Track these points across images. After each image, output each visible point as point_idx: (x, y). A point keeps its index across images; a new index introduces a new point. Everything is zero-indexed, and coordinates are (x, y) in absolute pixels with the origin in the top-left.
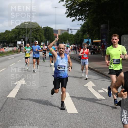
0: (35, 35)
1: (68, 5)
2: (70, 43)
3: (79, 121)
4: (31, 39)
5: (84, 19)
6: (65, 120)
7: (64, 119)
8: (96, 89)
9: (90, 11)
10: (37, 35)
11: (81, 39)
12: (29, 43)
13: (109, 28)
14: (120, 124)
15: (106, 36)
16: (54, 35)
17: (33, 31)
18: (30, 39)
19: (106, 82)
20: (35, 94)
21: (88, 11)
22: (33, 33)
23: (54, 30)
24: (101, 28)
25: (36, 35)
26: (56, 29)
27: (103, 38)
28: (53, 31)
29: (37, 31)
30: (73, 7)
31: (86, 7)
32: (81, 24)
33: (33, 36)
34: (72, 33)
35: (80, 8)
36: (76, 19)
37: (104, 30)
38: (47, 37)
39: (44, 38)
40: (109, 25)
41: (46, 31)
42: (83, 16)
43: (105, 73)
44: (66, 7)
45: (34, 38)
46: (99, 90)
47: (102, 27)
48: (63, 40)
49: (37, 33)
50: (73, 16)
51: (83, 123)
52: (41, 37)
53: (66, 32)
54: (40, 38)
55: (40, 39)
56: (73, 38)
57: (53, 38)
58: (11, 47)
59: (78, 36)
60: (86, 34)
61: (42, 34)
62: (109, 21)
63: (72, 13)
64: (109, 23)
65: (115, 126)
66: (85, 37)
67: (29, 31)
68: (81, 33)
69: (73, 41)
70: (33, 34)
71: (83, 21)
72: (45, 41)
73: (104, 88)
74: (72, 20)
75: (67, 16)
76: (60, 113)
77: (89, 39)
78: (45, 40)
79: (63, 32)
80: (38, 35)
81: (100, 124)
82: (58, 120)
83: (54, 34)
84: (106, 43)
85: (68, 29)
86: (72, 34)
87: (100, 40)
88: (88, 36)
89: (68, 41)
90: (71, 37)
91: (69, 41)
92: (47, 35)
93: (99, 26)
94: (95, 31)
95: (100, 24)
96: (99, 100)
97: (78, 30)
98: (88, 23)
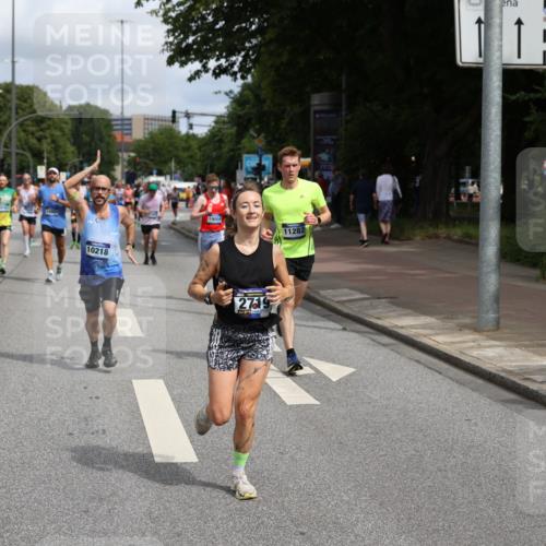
0: (33, 141)
1: (169, 10)
2: (183, 171)
3: (198, 495)
4: (14, 157)
5: (240, 70)
8: (281, 361)
9: (267, 37)
10: (39, 140)
11: (232, 153)
13: (344, 107)
14: (366, 501)
15: (332, 140)
16: (115, 138)
17: (21, 125)
18: (8, 159)
19: (323, 331)
20: (21, 388)
21: (256, 38)
22: (25, 131)
23: (117, 120)
24: (312, 109)
26: (122, 113)
27: (319, 148)
28: (110, 121)
29: (38, 122)
30: (193, 20)
31: (246, 20)
32: (231, 92)
33: (24, 145)
34: (191, 132)
35: (221, 24)
36: (205, 69)
37: (322, 115)
38: (85, 150)
39: (73, 152)
40: (344, 96)
41: (80, 124)
42: (234, 58)
43: (324, 297)
44: (165, 22)
45: (29, 155)
47: (316, 102)
48: (152, 160)
49: (42, 130)
50: (195, 60)
52: (57, 148)
53: (167, 123)
54: (56, 155)
55: (53, 159)
56: (197, 151)
59: (217, 144)
60: (252, 132)
61: (64, 135)
62: (344, 78)
63: (188, 45)
64: (344, 86)
65: (345, 507)
66: (247, 145)
67: (5, 124)
68: (229, 131)
69: (199, 164)
70: (22, 134)
71: (235, 79)
72: (77, 164)
73: (312, 357)
74: (189, 76)
75: (170, 61)
76: (124, 463)
77: (264, 157)
78: (76, 160)
79: (155, 127)
80: (44, 141)
81: (286, 504)
82: (114, 494)
83: (115, 133)
84: (334, 171)
85: (174, 112)
86: (193, 135)
87: (309, 160)
88: (260, 142)
89: (173, 164)
90: (188, 149)
91: (179, 162)
92: (86, 138)
93: (303, 100)
94: (287, 120)
95: (308, 89)
96: (291, 406)
97: (219, 117)
98: (259, 86)
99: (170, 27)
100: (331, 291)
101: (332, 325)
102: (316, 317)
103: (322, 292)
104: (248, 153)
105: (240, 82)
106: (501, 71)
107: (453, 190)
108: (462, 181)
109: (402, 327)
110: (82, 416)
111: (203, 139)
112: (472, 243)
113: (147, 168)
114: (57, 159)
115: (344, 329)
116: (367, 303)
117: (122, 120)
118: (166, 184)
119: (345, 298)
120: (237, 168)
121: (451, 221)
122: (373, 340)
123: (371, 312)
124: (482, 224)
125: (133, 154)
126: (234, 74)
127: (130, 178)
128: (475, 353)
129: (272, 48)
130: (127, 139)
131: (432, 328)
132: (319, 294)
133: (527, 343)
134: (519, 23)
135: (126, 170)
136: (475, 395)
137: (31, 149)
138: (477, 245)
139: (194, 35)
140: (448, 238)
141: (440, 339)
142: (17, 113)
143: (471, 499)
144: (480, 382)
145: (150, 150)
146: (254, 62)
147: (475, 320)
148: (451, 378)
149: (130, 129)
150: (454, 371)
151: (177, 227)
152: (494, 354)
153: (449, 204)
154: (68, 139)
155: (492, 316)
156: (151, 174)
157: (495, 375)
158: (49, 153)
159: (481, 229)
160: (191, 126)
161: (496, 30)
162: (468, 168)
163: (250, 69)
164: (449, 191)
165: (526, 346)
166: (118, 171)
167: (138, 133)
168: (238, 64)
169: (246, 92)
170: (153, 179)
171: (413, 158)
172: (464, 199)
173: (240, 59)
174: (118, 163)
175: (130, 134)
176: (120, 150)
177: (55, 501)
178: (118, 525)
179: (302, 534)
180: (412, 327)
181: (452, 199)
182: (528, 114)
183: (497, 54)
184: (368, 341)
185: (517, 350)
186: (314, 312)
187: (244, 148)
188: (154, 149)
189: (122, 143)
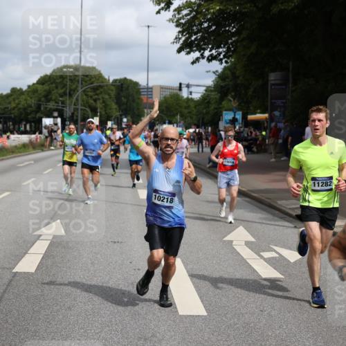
1: (180, 19)
2: (185, 122)
3: (209, 338)
4: (79, 111)
5: (224, 56)
6: (173, 333)
7: (169, 331)
8: (256, 248)
9: (242, 36)
10: (95, 100)
11: (216, 111)
12: (75, 123)
13: (290, 81)
15: (283, 103)
16: (142, 100)
17: (84, 91)
18: (76, 113)
19: (281, 228)
20: (90, 262)
21: (234, 37)
22: (86, 95)
23: (143, 89)
24: (270, 83)
25: (92, 102)
26: (147, 84)
27: (274, 108)
28: (139, 89)
29: (95, 89)
30: (195, 25)
31: (230, 26)
32: (217, 71)
33: (86, 104)
34: (190, 96)
35: (214, 28)
36: (202, 56)
37: (277, 87)
38: (123, 107)
39: (116, 109)
40: (290, 75)
41: (122, 90)
42: (221, 50)
43: (281, 206)
44: (177, 26)
45: (88, 110)
46: (264, 251)
47: (272, 78)
48: (166, 115)
49: (97, 94)
50: (196, 51)
51: (221, 342)
52: (106, 106)
53: (176, 91)
54: (105, 111)
55: (103, 113)
56: (194, 109)
57: (138, 109)
58: (25, 132)
59: (206, 105)
60: (229, 97)
61: (110, 98)
62: (291, 63)
63: (192, 41)
64: (291, 69)
66: (225, 105)
67: (74, 91)
68: (215, 96)
69: (194, 117)
70: (85, 97)
71: (221, 63)
72: (119, 116)
73: (276, 246)
74: (192, 61)
75: (179, 51)
76: (159, 314)
77: (238, 113)
79: (167, 93)
80: (98, 102)
82: (153, 336)
83: (142, 97)
84: (284, 123)
85: (180, 84)
86: (191, 99)
87: (266, 115)
88: (234, 104)
89: (179, 117)
90: (188, 107)
91: (182, 116)
92: (124, 100)
93: (264, 77)
94: (252, 90)
95: (267, 70)
96: (265, 279)
97: (208, 87)
98: (235, 68)
100: (284, 201)
101: (286, 224)
102: (276, 218)
103: (279, 202)
104: (226, 110)
111: (198, 101)
113: (162, 119)
114: (106, 113)
115: (295, 227)
117: (148, 88)
119: (294, 206)
120: (220, 120)
126: (221, 60)
127: (152, 126)
129: (245, 43)
130: (150, 101)
132: (277, 203)
137: (90, 107)
142: (82, 84)
145: (164, 108)
149: (152, 95)
154: (114, 101)
156: (165, 123)
158: (101, 109)
168: (223, 53)
175: (152, 98)
176: (146, 108)
177: (116, 339)
186: (274, 215)
187: (224, 107)
188: (166, 107)
189: (147, 103)
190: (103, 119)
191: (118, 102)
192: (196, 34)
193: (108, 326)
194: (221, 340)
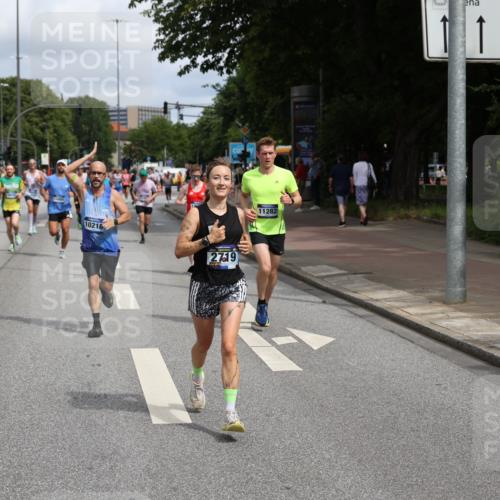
1: (160, 10)
2: (175, 158)
3: (192, 453)
4: (19, 145)
5: (226, 64)
6: (142, 449)
7: (138, 446)
8: (266, 332)
9: (250, 34)
10: (43, 129)
11: (219, 141)
12: (14, 163)
13: (321, 98)
14: (345, 458)
15: (312, 129)
16: (112, 128)
17: (26, 116)
18: (14, 148)
19: (304, 304)
20: (29, 357)
21: (240, 35)
22: (29, 121)
23: (112, 111)
24: (293, 100)
25: (38, 131)
26: (118, 105)
27: (299, 136)
28: (107, 112)
29: (42, 113)
30: (182, 19)
31: (232, 19)
32: (218, 85)
33: (29, 134)
34: (181, 122)
35: (208, 23)
36: (195, 66)
37: (302, 106)
38: (85, 138)
39: (73, 141)
40: (321, 89)
41: (80, 114)
42: (220, 55)
43: (306, 273)
44: (156, 20)
45: (33, 143)
46: (276, 336)
47: (295, 95)
48: (146, 148)
49: (45, 121)
50: (184, 56)
51: (209, 458)
52: (58, 137)
53: (160, 114)
54: (58, 144)
55: (55, 147)
56: (187, 139)
57: (106, 141)
59: (205, 133)
60: (237, 122)
61: (65, 125)
62: (321, 72)
63: (178, 42)
64: (321, 80)
65: (326, 464)
66: (233, 134)
67: (11, 115)
68: (217, 121)
69: (189, 151)
70: (27, 124)
71: (222, 74)
72: (78, 151)
73: (295, 328)
74: (179, 70)
75: (162, 58)
76: (124, 424)
77: (249, 144)
78: (77, 148)
79: (148, 117)
80: (47, 130)
81: (273, 461)
82: (115, 452)
83: (112, 123)
85: (166, 104)
86: (183, 124)
87: (289, 147)
88: (244, 131)
89: (165, 151)
90: (179, 137)
91: (170, 150)
92: (85, 128)
93: (284, 92)
94: (267, 112)
95: (288, 82)
96: (276, 373)
97: (207, 108)
98: (243, 80)
99: (160, 26)
100: (311, 267)
101: (312, 298)
102: (297, 290)
103: (303, 269)
104: (234, 141)
105: (226, 76)
106: (464, 65)
107: (422, 174)
108: (430, 166)
109: (377, 300)
110: (85, 382)
111: (193, 128)
112: (440, 222)
113: (143, 155)
114: (60, 148)
115: (324, 302)
116: (345, 278)
117: (119, 110)
118: (159, 169)
119: (324, 274)
120: (224, 155)
121: (420, 203)
122: (351, 312)
123: (348, 286)
124: (450, 205)
125: (128, 143)
126: (221, 69)
127: (126, 164)
128: (444, 323)
129: (255, 44)
130: (123, 129)
131: (404, 301)
133: (492, 314)
134: (481, 20)
135: (122, 157)
136: (445, 361)
137: (35, 139)
138: (445, 224)
139: (183, 33)
140: (418, 218)
141: (412, 310)
142: (22, 105)
143: (442, 456)
144: (449, 350)
145: (144, 139)
146: (238, 57)
147: (443, 294)
148: (422, 347)
149: (126, 120)
150: (425, 340)
151: (170, 209)
152: (461, 324)
153: (419, 187)
154: (70, 130)
155: (459, 289)
156: (145, 161)
157: (462, 344)
158: (52, 141)
159: (448, 210)
160: (181, 117)
161: (460, 28)
162: (435, 155)
163: (235, 64)
164: (418, 175)
165: (490, 317)
166: (115, 159)
167: (133, 123)
168: (224, 59)
169: (231, 86)
170: (147, 165)
171: (385, 145)
172: (433, 183)
173: (226, 55)
174: (115, 151)
175: (126, 124)
176: (117, 139)
177: (62, 459)
178: (119, 481)
179: (288, 488)
180: (386, 299)
181: (421, 183)
182: (491, 105)
183: (461, 50)
184: (346, 313)
185: (483, 321)
186: (296, 286)
187: (230, 136)
188: (148, 138)
189: (118, 132)
190: (55, 156)
191: (78, 132)
192: (183, 32)
193: (52, 442)
194: (209, 455)
